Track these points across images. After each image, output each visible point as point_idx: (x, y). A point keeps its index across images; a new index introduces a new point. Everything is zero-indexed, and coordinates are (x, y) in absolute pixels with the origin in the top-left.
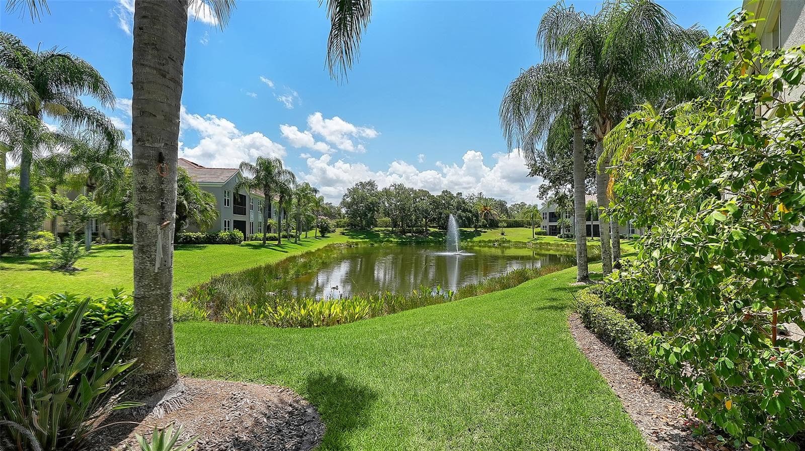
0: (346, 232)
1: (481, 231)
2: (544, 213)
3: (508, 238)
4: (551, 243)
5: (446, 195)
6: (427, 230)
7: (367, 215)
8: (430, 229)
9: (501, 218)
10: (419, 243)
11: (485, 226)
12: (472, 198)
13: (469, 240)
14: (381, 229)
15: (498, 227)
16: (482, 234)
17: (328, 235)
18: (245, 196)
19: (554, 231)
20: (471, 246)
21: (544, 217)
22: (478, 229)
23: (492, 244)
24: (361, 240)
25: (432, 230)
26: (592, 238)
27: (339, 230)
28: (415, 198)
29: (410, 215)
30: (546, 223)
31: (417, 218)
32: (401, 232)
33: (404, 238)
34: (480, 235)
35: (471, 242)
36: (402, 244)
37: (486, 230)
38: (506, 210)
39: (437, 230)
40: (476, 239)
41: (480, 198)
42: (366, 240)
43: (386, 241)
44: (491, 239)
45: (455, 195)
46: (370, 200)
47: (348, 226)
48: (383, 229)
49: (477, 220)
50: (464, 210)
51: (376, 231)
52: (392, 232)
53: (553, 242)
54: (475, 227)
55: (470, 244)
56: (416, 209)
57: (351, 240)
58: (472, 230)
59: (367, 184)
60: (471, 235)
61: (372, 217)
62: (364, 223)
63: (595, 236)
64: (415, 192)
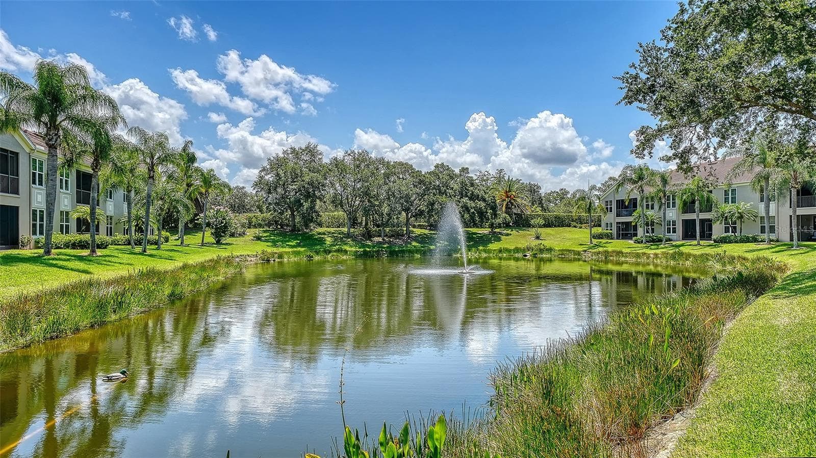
0: (265, 235)
1: (500, 233)
2: (607, 202)
3: (547, 243)
4: (624, 251)
5: (441, 172)
6: (409, 232)
7: (301, 205)
8: (414, 230)
9: (533, 211)
10: (394, 255)
11: (507, 226)
12: (485, 178)
13: (481, 248)
14: (328, 230)
15: (529, 226)
16: (503, 237)
17: (229, 240)
18: (17, 154)
19: (626, 232)
20: (486, 258)
21: (607, 208)
22: (496, 230)
23: (520, 255)
24: (291, 250)
25: (418, 231)
26: (699, 242)
27: (251, 233)
28: (387, 176)
29: (380, 206)
30: (611, 218)
31: (392, 210)
32: (363, 235)
33: (369, 246)
34: (499, 240)
35: (485, 251)
36: (365, 255)
37: (509, 232)
38: (540, 199)
39: (427, 232)
40: (494, 246)
41: (500, 179)
42: (299, 249)
43: (335, 251)
44: (519, 246)
45: (457, 171)
46: (307, 179)
47: (269, 225)
48: (332, 230)
49: (495, 215)
50: (473, 198)
51: (320, 234)
52: (348, 235)
53: (628, 250)
54: (492, 226)
55: (484, 255)
56: (390, 195)
57: (270, 250)
58: (486, 231)
59: (303, 150)
60: (483, 241)
61: (312, 208)
62: (298, 219)
63: (702, 237)
64: (387, 165)
